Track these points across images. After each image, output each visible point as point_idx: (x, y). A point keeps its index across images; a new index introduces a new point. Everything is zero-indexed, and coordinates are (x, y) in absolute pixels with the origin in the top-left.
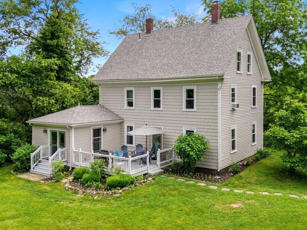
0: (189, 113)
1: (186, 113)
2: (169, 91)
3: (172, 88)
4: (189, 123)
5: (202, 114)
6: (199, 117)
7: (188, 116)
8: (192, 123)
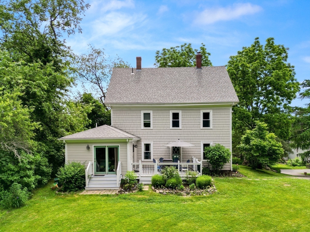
0: (206, 131)
1: (203, 131)
2: (188, 114)
3: (190, 111)
4: (207, 138)
5: (217, 131)
6: (215, 133)
7: (205, 133)
8: (209, 138)
